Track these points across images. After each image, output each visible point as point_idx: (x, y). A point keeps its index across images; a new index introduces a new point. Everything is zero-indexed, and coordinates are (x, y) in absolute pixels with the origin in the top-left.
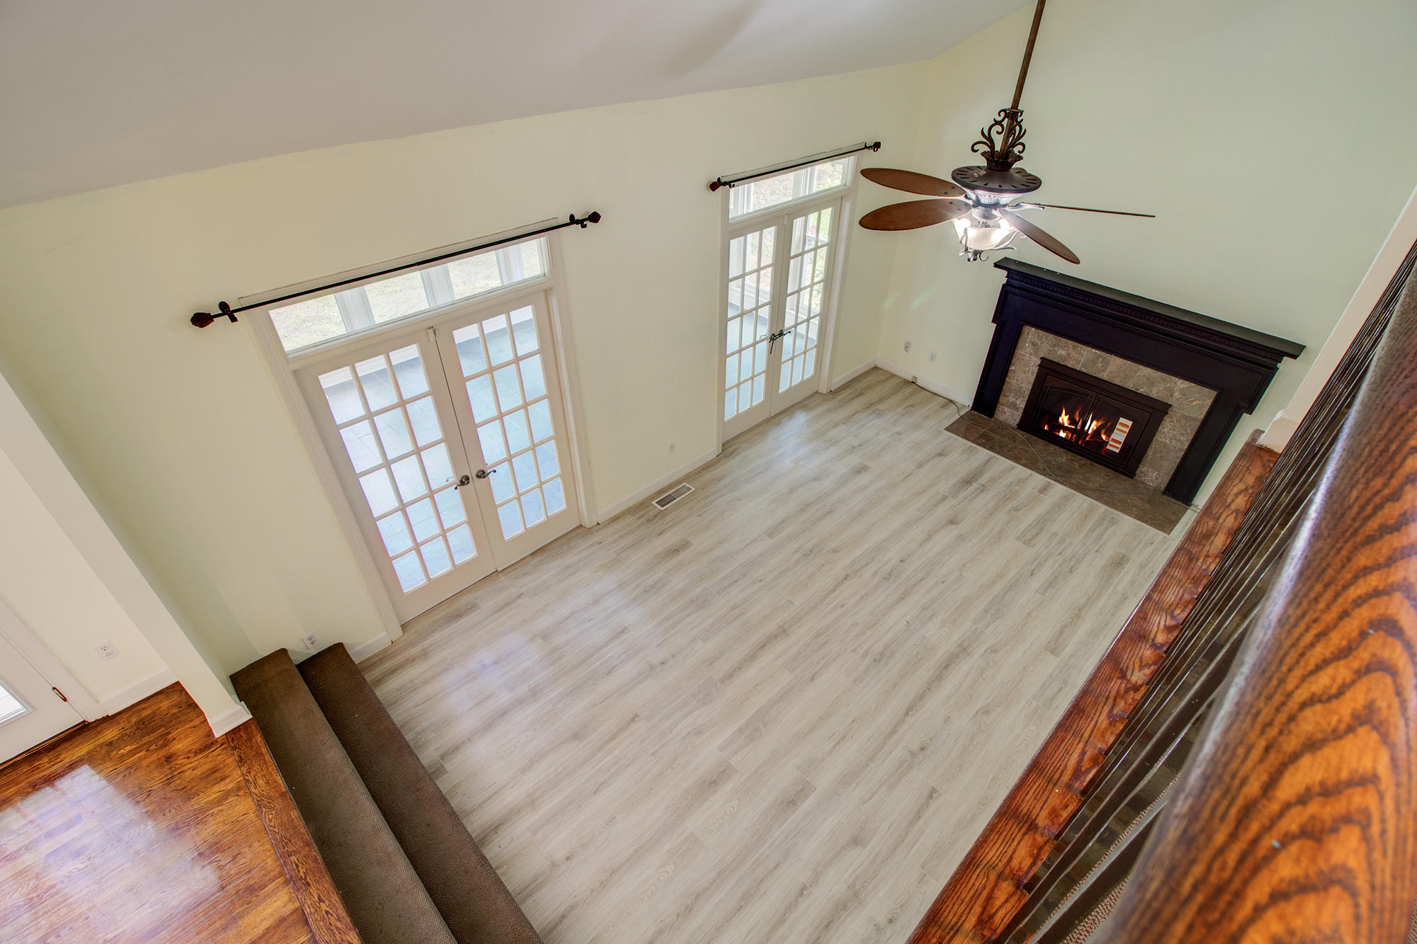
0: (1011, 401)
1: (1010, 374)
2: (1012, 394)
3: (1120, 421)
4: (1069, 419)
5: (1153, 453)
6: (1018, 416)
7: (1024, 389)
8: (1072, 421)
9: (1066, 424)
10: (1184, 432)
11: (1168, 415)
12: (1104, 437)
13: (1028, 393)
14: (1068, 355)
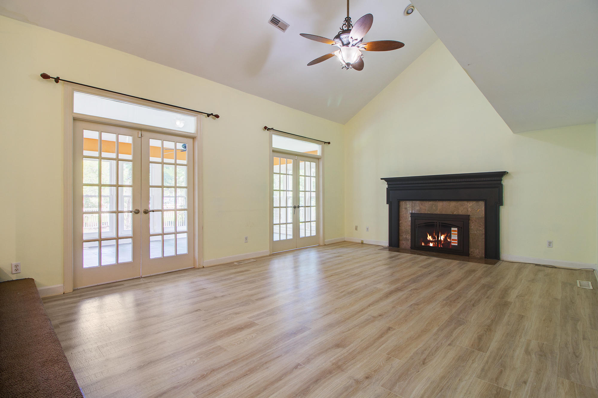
0: (404, 237)
1: (400, 225)
2: (404, 234)
3: (452, 229)
4: (432, 237)
5: (472, 241)
6: (409, 243)
7: (408, 230)
8: (433, 237)
9: (431, 240)
10: (480, 225)
11: (470, 220)
12: (449, 240)
13: (410, 231)
14: (420, 208)
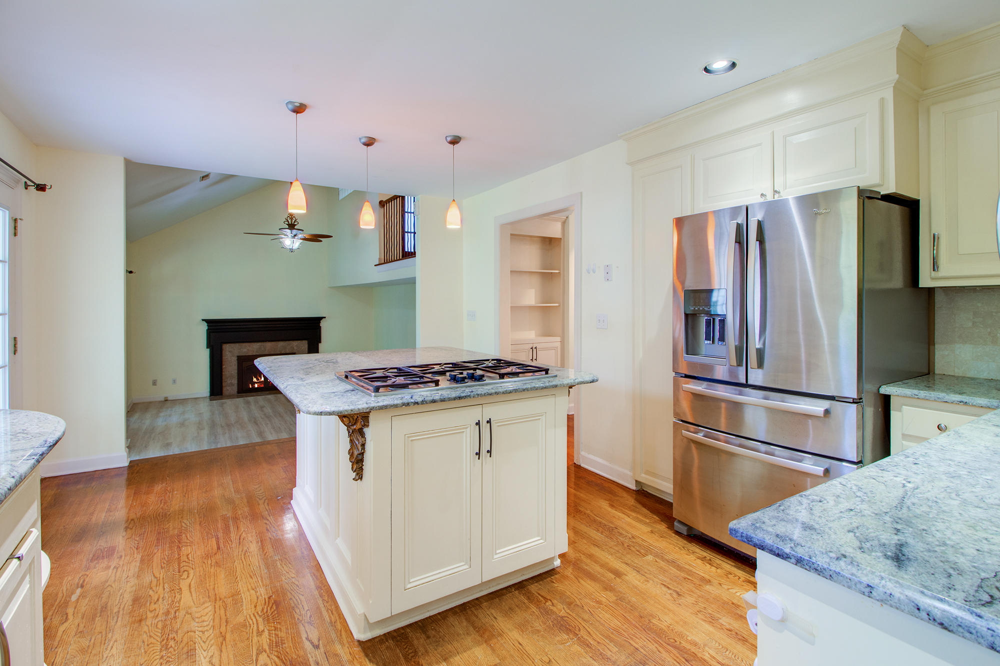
0: (229, 383)
2: (229, 379)
6: (235, 387)
7: (233, 375)
9: (257, 381)
13: (236, 375)
14: (248, 350)
